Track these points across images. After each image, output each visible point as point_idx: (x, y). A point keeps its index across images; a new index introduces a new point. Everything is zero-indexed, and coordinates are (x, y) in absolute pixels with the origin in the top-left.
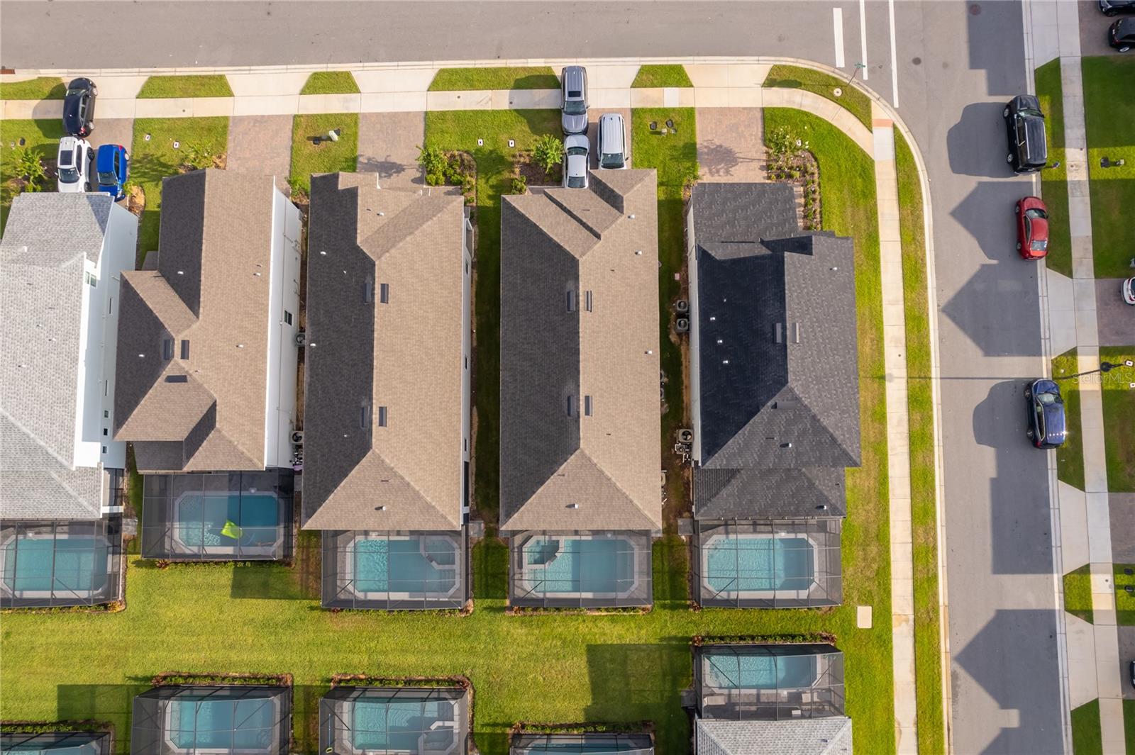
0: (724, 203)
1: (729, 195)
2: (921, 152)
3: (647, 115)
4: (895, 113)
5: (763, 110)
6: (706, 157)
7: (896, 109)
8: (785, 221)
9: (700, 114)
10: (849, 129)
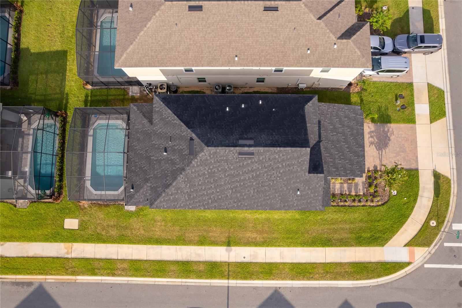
0: (349, 127)
1: (355, 131)
2: (392, 282)
3: (408, 92)
4: (420, 265)
5: (417, 170)
6: (382, 130)
7: (423, 265)
8: (337, 168)
9: (412, 127)
10: (406, 230)
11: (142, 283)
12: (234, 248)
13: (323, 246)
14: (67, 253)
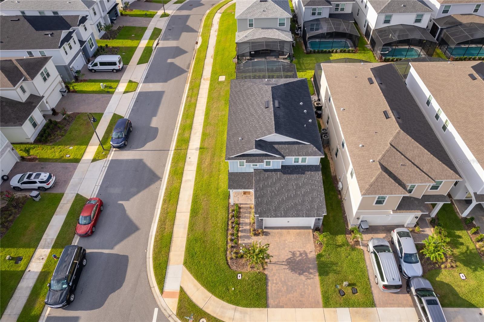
0: (303, 201)
1: (300, 208)
2: (146, 271)
3: (361, 300)
4: (159, 303)
5: (266, 306)
6: (310, 266)
7: (158, 307)
9: (318, 302)
11: (180, 109)
12: (198, 152)
13: (191, 210)
14: (204, 79)
